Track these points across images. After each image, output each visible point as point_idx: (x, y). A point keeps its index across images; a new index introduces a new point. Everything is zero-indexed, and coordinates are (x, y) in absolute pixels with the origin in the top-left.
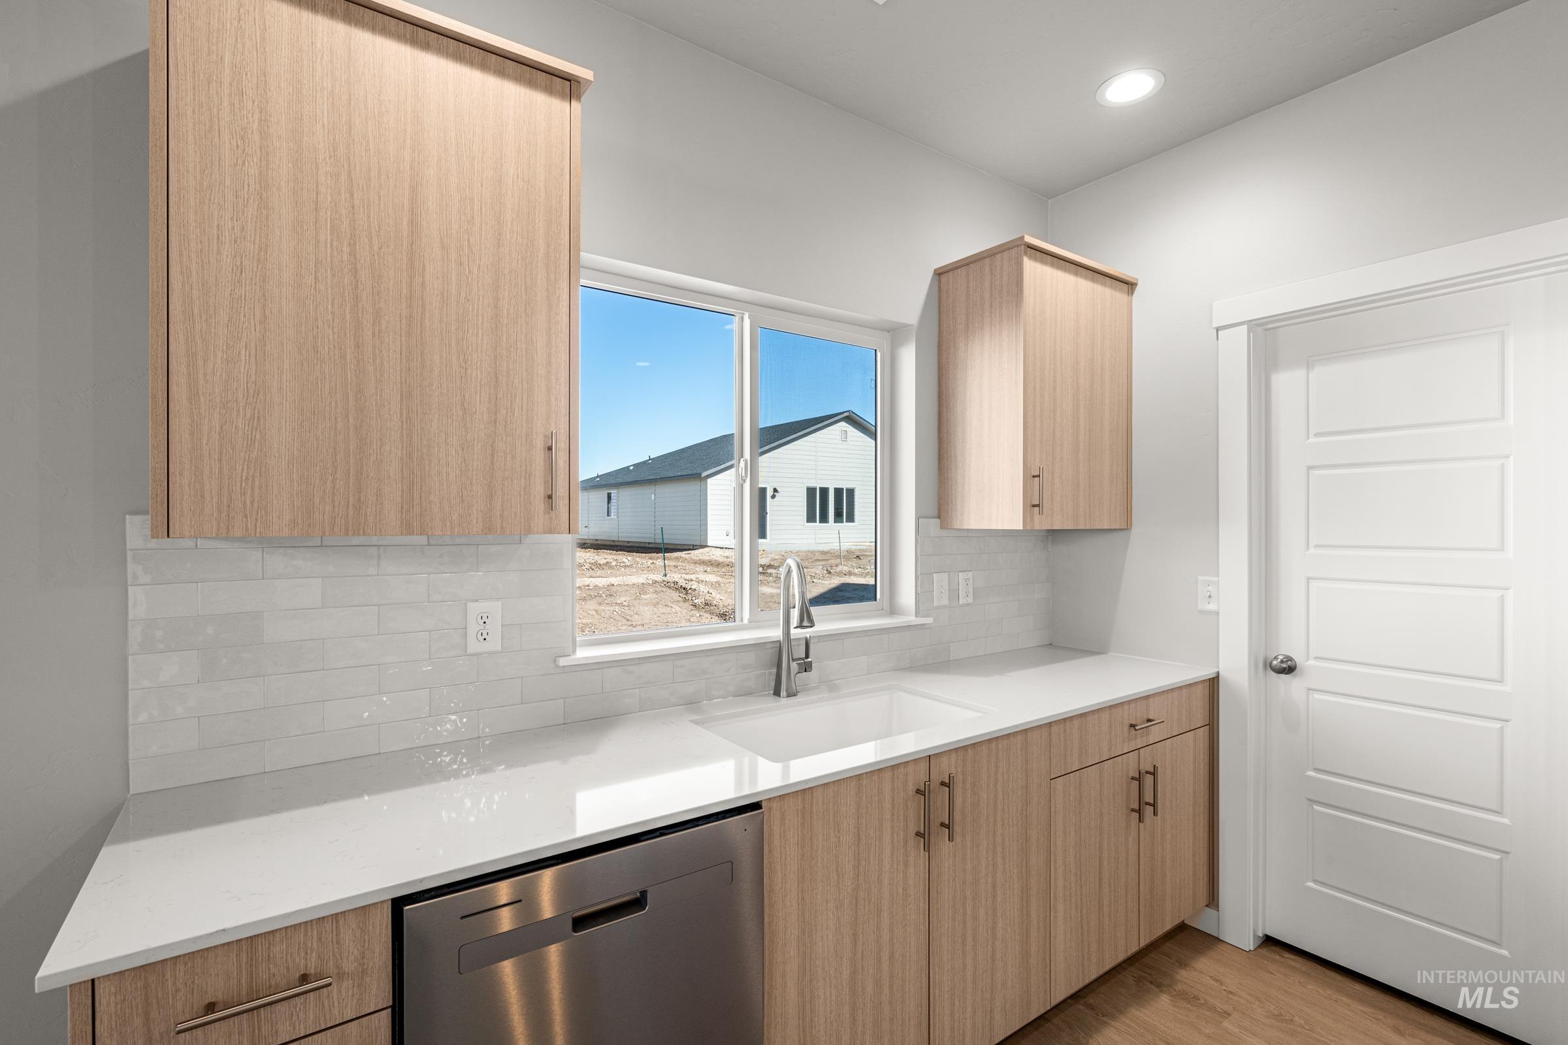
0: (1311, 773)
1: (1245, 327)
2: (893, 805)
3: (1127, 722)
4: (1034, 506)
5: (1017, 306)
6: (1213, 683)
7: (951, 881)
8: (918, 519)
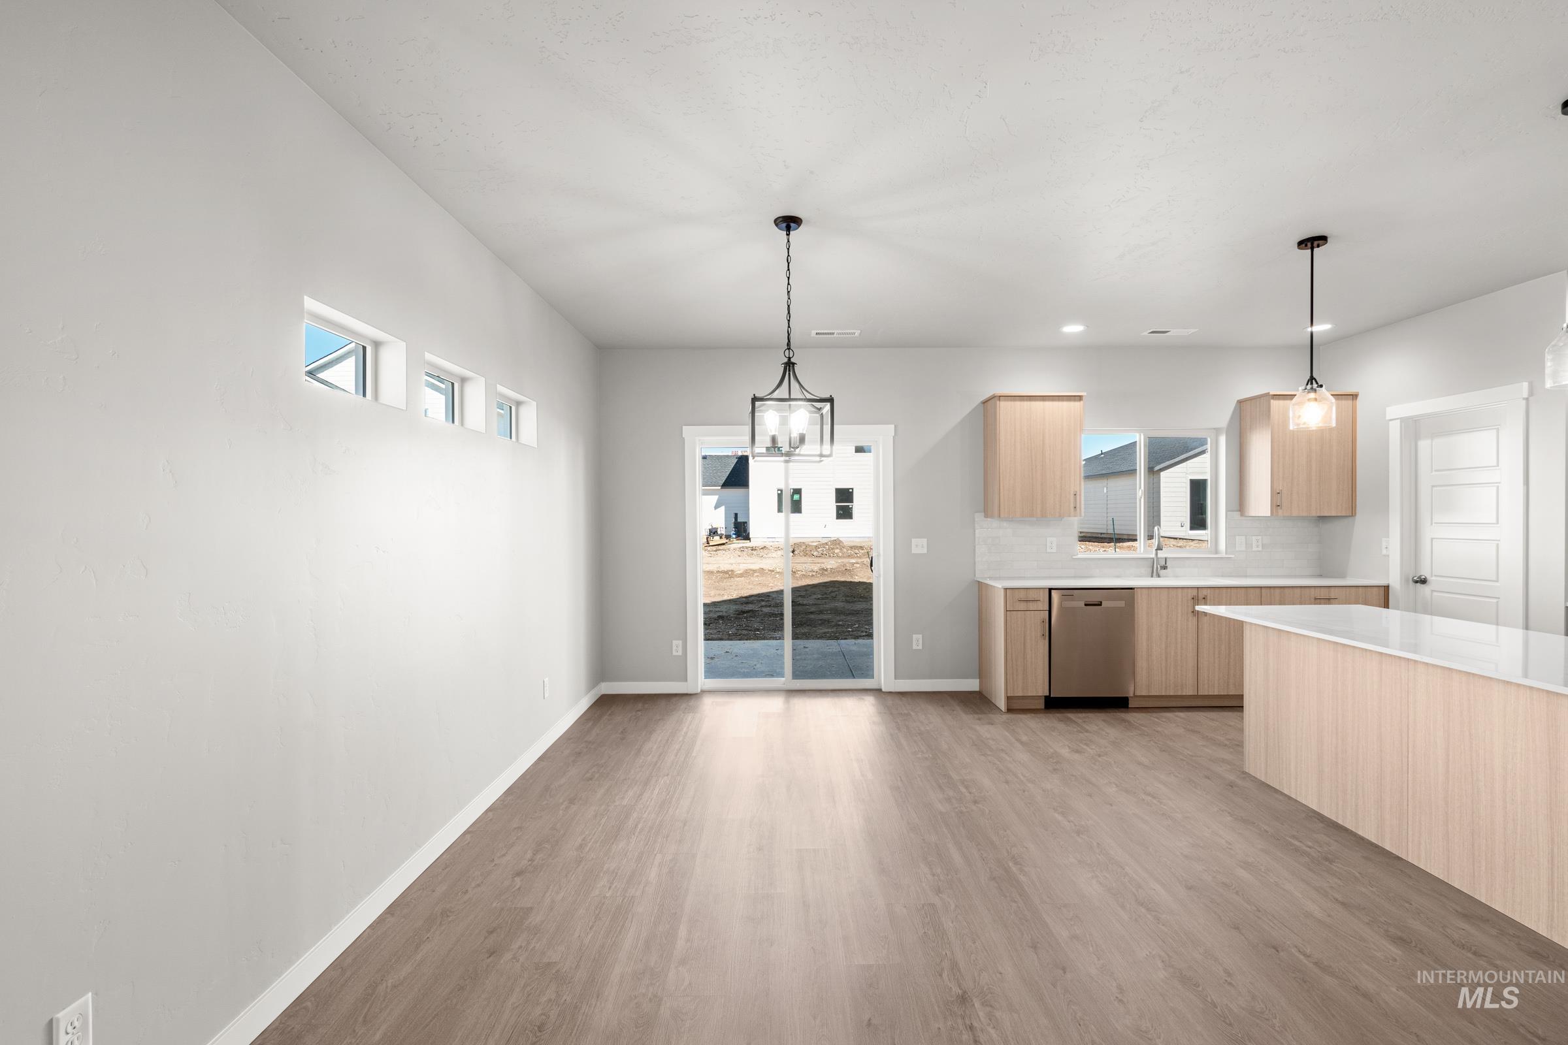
1: (1399, 421)
3: (1313, 596)
4: (1275, 506)
6: (1387, 588)
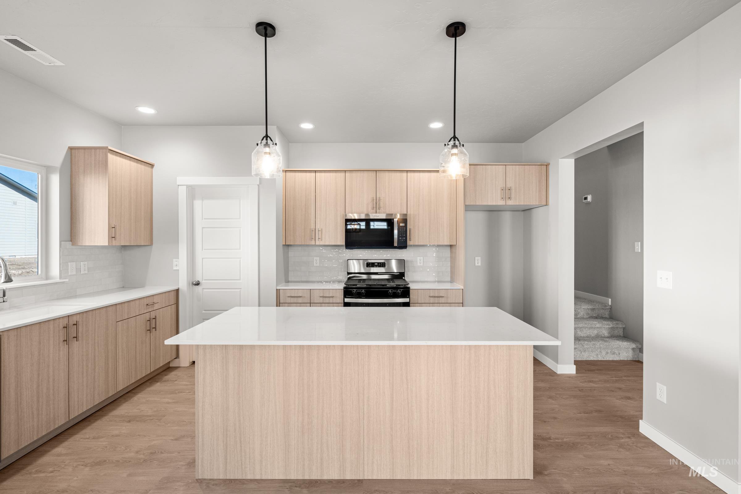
0: (204, 312)
1: (186, 187)
2: (54, 332)
3: (146, 304)
4: (113, 237)
5: (105, 169)
6: (177, 291)
7: (77, 355)
8: (61, 242)
